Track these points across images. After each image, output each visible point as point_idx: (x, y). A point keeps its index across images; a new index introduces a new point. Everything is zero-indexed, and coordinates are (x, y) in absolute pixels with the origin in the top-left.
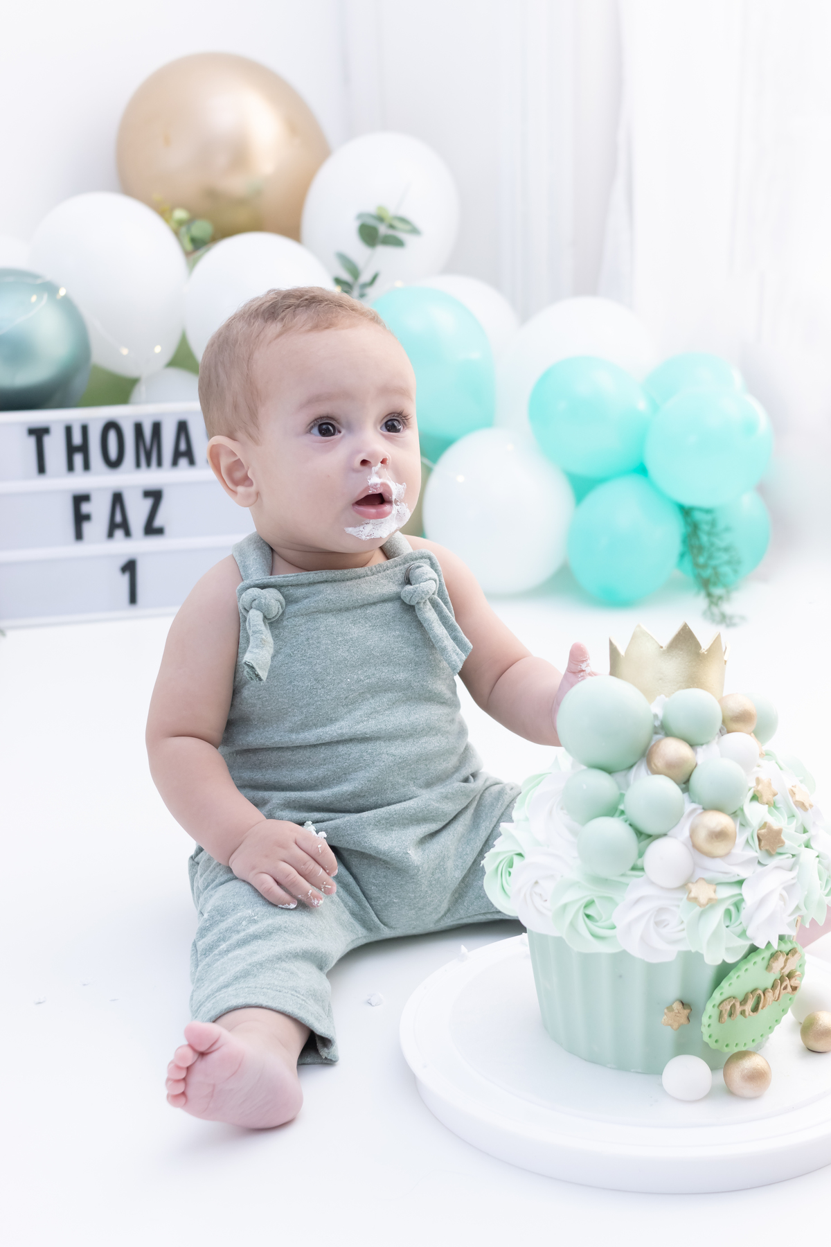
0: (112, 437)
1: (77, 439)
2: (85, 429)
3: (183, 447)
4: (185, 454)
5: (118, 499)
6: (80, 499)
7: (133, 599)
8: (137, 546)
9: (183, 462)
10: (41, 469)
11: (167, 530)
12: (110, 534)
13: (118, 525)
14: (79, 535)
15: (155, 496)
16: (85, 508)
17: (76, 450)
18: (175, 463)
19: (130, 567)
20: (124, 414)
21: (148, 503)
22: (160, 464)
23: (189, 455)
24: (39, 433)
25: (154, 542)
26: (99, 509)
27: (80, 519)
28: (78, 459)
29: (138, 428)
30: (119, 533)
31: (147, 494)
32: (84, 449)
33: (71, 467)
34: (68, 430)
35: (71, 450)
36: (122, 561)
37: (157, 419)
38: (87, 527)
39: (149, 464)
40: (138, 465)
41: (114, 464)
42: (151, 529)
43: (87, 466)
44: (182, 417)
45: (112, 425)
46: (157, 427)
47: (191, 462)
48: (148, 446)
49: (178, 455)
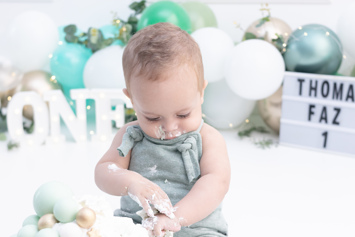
0: (325, 87)
1: (314, 85)
2: (316, 82)
3: (350, 94)
4: (351, 97)
5: (325, 109)
6: (312, 106)
7: (325, 145)
8: (329, 127)
9: (350, 99)
10: (300, 93)
11: (341, 124)
12: (320, 121)
13: (324, 118)
14: (309, 119)
15: (338, 110)
16: (313, 110)
17: (313, 89)
18: (347, 99)
19: (325, 134)
20: (331, 79)
21: (335, 112)
22: (341, 99)
24: (301, 81)
25: (335, 127)
26: (318, 111)
27: (311, 113)
28: (313, 92)
29: (335, 85)
30: (323, 121)
31: (335, 109)
32: (315, 89)
33: (310, 94)
34: (311, 82)
35: (311, 88)
36: (323, 131)
37: (342, 82)
38: (313, 117)
39: (337, 98)
40: (333, 98)
41: (325, 96)
42: (335, 122)
43: (316, 95)
44: (351, 84)
45: (326, 82)
46: (342, 86)
47: (353, 100)
48: (338, 92)
49: (348, 97)
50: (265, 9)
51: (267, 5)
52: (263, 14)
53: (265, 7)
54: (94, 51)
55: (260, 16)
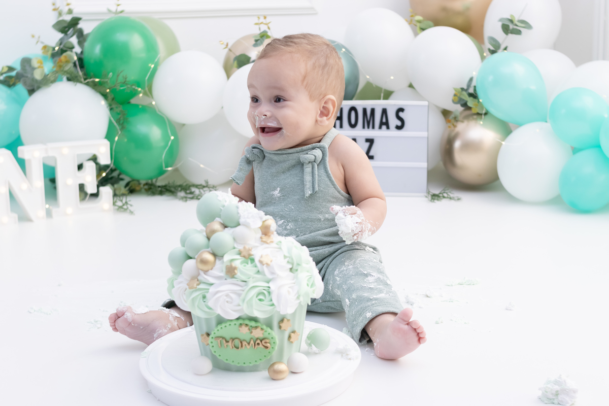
0: (353, 114)
3: (384, 120)
4: (385, 124)
9: (384, 127)
11: (375, 158)
15: (371, 141)
18: (380, 127)
20: (358, 104)
21: (368, 144)
22: (373, 127)
23: (387, 124)
28: (338, 122)
29: (365, 110)
31: (367, 140)
32: (341, 119)
37: (373, 107)
39: (368, 127)
40: (364, 127)
41: (353, 126)
43: (341, 126)
44: (385, 107)
45: (353, 109)
46: (373, 111)
47: (388, 128)
48: (369, 119)
49: (382, 124)
50: (262, 23)
51: (265, 18)
52: (260, 29)
53: (262, 20)
54: (31, 92)
55: (256, 31)
